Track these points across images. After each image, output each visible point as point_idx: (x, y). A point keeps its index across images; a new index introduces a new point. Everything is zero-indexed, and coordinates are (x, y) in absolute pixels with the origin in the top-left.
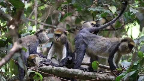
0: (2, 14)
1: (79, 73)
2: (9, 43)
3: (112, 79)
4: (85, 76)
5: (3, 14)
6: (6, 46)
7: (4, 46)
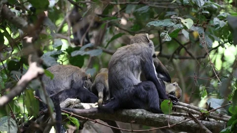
0: (12, 18)
1: (137, 115)
2: (24, 65)
3: (192, 124)
4: (148, 119)
5: (14, 17)
6: (20, 70)
7: (17, 70)
